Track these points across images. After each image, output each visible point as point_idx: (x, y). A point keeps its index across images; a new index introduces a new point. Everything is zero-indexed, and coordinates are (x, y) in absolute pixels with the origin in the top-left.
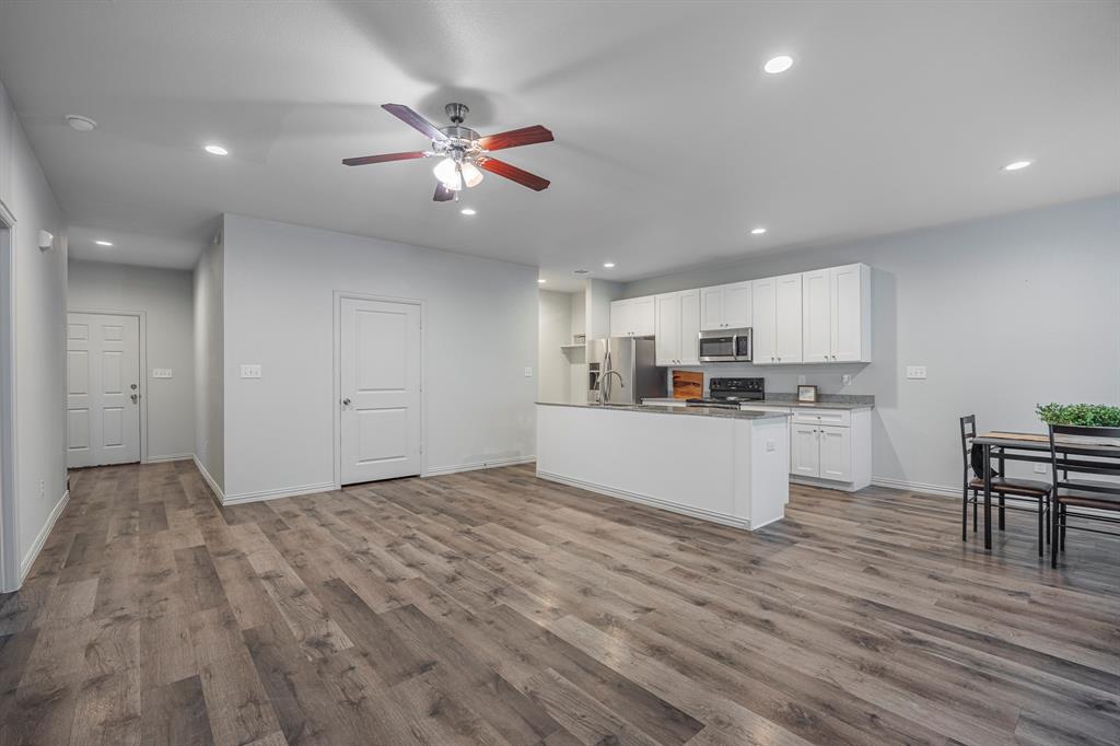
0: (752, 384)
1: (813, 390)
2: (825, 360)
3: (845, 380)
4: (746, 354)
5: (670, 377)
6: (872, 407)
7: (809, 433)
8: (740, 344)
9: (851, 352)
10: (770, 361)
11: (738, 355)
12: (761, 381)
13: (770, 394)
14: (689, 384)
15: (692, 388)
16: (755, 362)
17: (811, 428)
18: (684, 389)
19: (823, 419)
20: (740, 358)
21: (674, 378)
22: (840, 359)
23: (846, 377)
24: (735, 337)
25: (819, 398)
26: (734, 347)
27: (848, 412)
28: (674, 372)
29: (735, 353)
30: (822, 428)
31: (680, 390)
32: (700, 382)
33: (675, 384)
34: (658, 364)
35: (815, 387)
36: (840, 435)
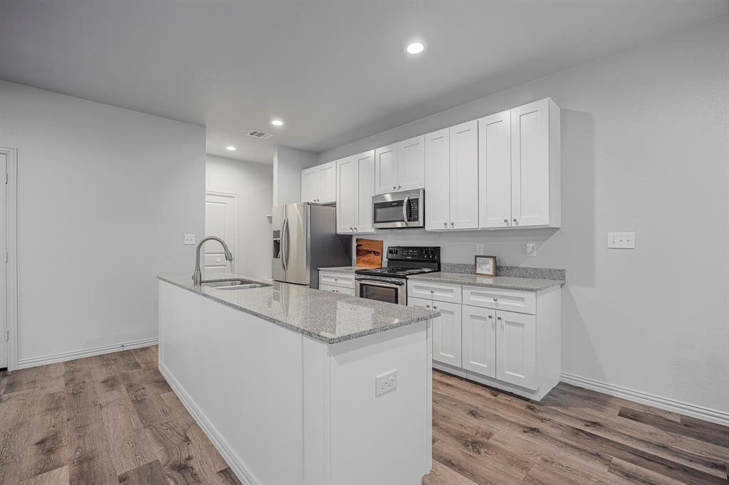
0: (427, 253)
1: (491, 261)
2: (505, 225)
3: (529, 250)
4: (417, 219)
5: (354, 244)
6: (562, 285)
7: (484, 318)
8: (412, 208)
9: (537, 212)
10: (443, 227)
11: (409, 220)
12: (436, 251)
13: (447, 265)
14: (370, 252)
15: (372, 257)
16: (427, 228)
17: (486, 313)
18: (366, 258)
19: (500, 302)
20: (412, 224)
21: (357, 246)
22: (522, 223)
23: (530, 245)
24: (405, 201)
25: (498, 270)
26: (405, 212)
27: (532, 295)
28: (357, 240)
29: (406, 219)
30: (499, 314)
31: (362, 258)
32: (380, 252)
33: (358, 252)
34: (339, 231)
35: (494, 258)
36: (522, 325)
